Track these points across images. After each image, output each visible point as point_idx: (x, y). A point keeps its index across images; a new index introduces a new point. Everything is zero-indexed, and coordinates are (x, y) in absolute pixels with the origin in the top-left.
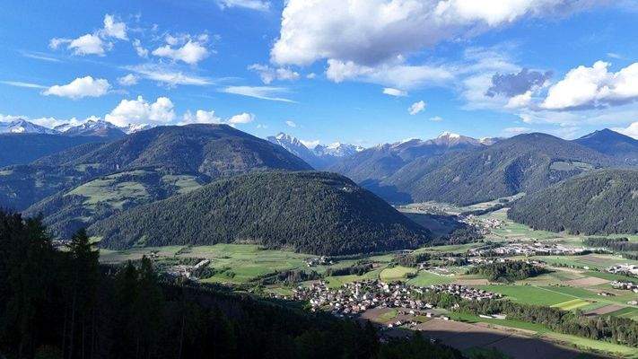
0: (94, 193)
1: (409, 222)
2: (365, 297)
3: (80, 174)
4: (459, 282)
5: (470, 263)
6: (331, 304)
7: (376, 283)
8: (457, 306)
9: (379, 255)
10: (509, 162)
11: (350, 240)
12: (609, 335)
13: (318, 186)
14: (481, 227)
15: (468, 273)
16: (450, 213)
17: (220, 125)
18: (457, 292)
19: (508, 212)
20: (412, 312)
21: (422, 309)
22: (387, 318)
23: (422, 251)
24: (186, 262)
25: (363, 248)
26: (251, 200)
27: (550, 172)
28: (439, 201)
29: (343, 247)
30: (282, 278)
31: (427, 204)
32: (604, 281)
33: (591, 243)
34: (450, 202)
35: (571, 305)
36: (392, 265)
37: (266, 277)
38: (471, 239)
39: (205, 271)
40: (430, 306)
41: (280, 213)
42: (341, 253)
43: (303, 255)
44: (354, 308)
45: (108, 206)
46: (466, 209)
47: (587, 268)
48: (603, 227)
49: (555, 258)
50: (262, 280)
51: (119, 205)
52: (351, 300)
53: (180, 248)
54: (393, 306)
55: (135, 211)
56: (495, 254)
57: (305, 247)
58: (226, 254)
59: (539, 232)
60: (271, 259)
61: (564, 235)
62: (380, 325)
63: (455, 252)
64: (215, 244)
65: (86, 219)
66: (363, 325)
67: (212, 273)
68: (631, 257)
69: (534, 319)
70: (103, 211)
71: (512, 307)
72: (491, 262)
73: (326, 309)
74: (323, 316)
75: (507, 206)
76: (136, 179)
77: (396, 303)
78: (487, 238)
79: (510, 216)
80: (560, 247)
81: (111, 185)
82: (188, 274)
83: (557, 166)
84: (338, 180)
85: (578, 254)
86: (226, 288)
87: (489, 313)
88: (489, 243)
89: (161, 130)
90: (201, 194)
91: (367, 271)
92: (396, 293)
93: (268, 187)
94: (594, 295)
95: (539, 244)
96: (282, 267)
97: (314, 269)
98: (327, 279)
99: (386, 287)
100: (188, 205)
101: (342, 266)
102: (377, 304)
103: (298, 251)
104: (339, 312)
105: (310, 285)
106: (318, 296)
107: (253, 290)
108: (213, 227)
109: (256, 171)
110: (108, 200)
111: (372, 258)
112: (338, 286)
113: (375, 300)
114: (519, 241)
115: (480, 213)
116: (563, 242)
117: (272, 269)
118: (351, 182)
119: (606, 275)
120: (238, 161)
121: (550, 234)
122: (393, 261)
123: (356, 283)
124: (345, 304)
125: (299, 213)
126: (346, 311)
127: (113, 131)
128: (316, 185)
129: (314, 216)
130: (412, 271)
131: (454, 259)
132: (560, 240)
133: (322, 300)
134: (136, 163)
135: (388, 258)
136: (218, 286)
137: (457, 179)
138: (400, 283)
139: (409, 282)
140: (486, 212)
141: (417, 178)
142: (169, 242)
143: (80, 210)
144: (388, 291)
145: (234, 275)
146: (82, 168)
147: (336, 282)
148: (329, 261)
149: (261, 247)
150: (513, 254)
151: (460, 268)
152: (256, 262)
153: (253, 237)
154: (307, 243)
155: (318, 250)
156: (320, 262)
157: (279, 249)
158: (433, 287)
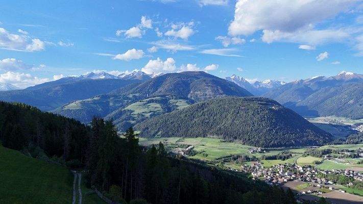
0: (136, 109)
1: (316, 129)
2: (286, 174)
3: (130, 99)
4: (352, 169)
6: (265, 176)
7: (294, 165)
8: (351, 184)
9: (296, 148)
11: (277, 139)
13: (256, 106)
15: (359, 163)
16: (346, 124)
17: (200, 72)
18: (352, 175)
20: (318, 185)
21: (326, 184)
22: (302, 188)
23: (326, 147)
24: (182, 146)
25: (285, 144)
26: (216, 113)
28: (338, 116)
29: (272, 142)
30: (235, 159)
31: (329, 117)
34: (346, 116)
36: (305, 155)
37: (225, 158)
39: (191, 152)
40: (332, 183)
41: (233, 121)
42: (271, 147)
43: (248, 146)
44: (279, 179)
45: (143, 116)
46: (358, 121)
50: (223, 159)
51: (148, 115)
52: (277, 175)
53: (178, 139)
55: (156, 118)
57: (247, 141)
58: (203, 143)
60: (228, 148)
62: (296, 192)
63: (350, 149)
64: (197, 137)
65: (133, 122)
66: (285, 191)
67: (195, 153)
70: (140, 118)
73: (262, 179)
74: (259, 183)
76: (156, 101)
77: (308, 178)
81: (144, 105)
82: (183, 153)
84: (269, 102)
86: (203, 162)
89: (168, 75)
90: (189, 109)
91: (288, 158)
92: (308, 173)
93: (226, 106)
96: (233, 153)
97: (254, 155)
98: (262, 161)
99: (301, 169)
100: (182, 116)
101: (271, 154)
102: (295, 179)
103: (244, 144)
104: (270, 182)
105: (251, 164)
106: (257, 171)
107: (218, 165)
108: (195, 128)
109: (219, 97)
110: (143, 113)
111: (291, 150)
112: (269, 166)
113: (293, 176)
117: (228, 154)
118: (278, 104)
120: (209, 92)
122: (306, 152)
123: (280, 165)
124: (274, 177)
125: (244, 122)
126: (274, 181)
127: (145, 76)
128: (255, 105)
129: (254, 123)
130: (320, 160)
131: (349, 154)
133: (259, 173)
134: (157, 93)
135: (302, 151)
136: (198, 161)
137: (351, 102)
138: (310, 167)
139: (316, 166)
141: (323, 101)
142: (173, 135)
143: (130, 118)
144: (302, 171)
145: (207, 155)
146: (131, 96)
147: (268, 163)
148: (263, 151)
149: (222, 140)
151: (354, 159)
152: (219, 149)
153: (218, 134)
154: (250, 140)
155: (256, 144)
156: (258, 151)
157: (233, 142)
158: (333, 171)
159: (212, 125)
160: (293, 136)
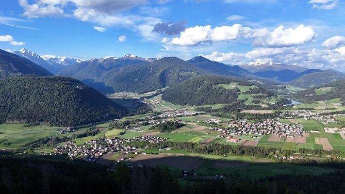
1: (114, 103)
2: (100, 148)
4: (146, 134)
5: (149, 124)
6: (82, 154)
7: (104, 139)
8: (147, 146)
9: (101, 123)
10: (161, 71)
11: (84, 117)
12: (212, 151)
13: (61, 86)
14: (151, 104)
15: (150, 129)
16: (134, 98)
18: (147, 140)
19: (162, 96)
20: (127, 153)
21: (131, 150)
22: (115, 158)
23: (125, 119)
26: (15, 95)
27: (179, 77)
28: (128, 91)
30: (45, 143)
31: (121, 93)
32: (206, 127)
33: (198, 110)
35: (196, 140)
36: (110, 129)
37: (33, 143)
38: (147, 111)
40: (135, 148)
41: (37, 103)
42: (80, 125)
43: (56, 127)
44: (96, 155)
46: (142, 95)
47: (198, 122)
48: (201, 102)
49: (185, 118)
50: (31, 145)
52: (93, 151)
54: (117, 151)
56: (159, 118)
58: (2, 131)
59: (176, 105)
61: (187, 107)
62: (114, 161)
63: (141, 119)
68: (213, 115)
69: (183, 148)
71: (172, 144)
72: (159, 122)
74: (78, 161)
75: (161, 93)
78: (154, 110)
79: (163, 98)
80: (186, 112)
83: (182, 74)
84: (70, 82)
85: (193, 115)
87: (163, 148)
88: (156, 113)
91: (97, 133)
92: (116, 144)
94: (203, 134)
95: (177, 112)
96: (42, 136)
97: (64, 135)
98: (74, 140)
99: (110, 141)
101: (82, 131)
102: (108, 151)
103: (52, 126)
104: (88, 158)
105: (64, 145)
106: (71, 150)
111: (97, 126)
112: (82, 143)
113: (106, 149)
114: (169, 111)
115: (149, 97)
116: (187, 110)
117: (37, 138)
118: (81, 83)
119: (206, 125)
121: (181, 106)
122: (109, 126)
123: (92, 141)
124: (90, 153)
126: (91, 157)
130: (123, 131)
131: (142, 123)
132: (185, 109)
133: (76, 153)
135: (107, 125)
137: (136, 79)
138: (117, 138)
139: (122, 137)
140: (152, 97)
144: (112, 143)
145: (9, 144)
147: (79, 141)
148: (73, 130)
149: (26, 125)
150: (167, 117)
151: (145, 127)
152: (24, 135)
153: (19, 119)
154: (58, 120)
155: (65, 124)
156: (67, 131)
157: (39, 125)
158: (134, 138)
159: (10, 109)
160: (98, 113)
